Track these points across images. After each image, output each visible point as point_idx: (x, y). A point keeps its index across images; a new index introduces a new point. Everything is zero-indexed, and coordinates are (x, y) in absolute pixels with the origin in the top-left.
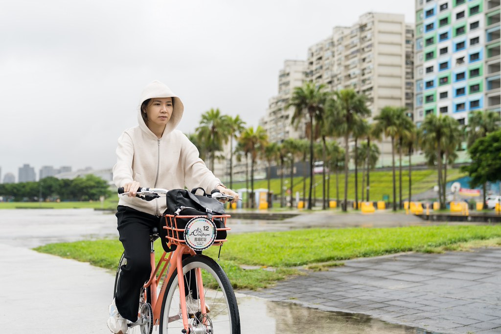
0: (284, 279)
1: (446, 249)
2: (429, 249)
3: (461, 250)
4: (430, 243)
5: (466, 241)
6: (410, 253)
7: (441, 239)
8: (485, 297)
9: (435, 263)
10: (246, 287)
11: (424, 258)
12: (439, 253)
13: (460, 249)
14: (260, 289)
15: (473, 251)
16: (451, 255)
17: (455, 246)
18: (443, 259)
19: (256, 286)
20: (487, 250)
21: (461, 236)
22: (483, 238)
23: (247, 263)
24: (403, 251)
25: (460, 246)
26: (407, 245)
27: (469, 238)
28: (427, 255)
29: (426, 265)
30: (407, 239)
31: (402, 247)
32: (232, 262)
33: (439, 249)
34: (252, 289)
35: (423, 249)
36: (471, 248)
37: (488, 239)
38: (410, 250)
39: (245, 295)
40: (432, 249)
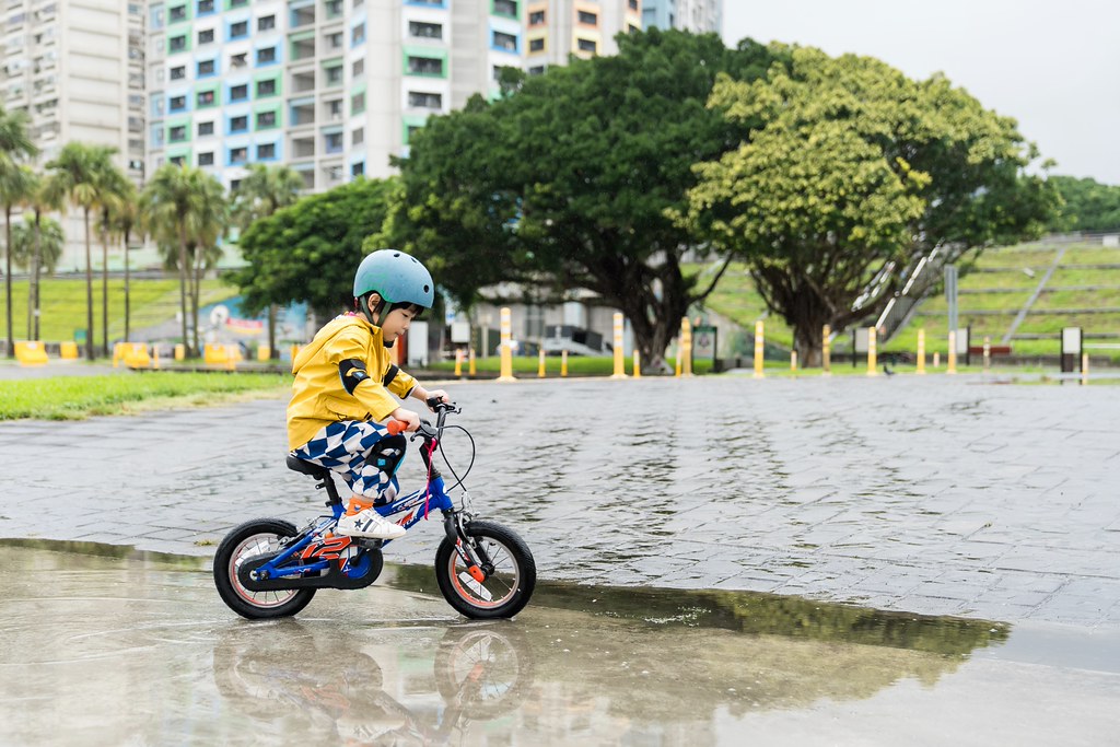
1: (95, 413)
2: (60, 412)
3: (122, 414)
4: (68, 404)
5: (140, 398)
6: (24, 421)
7: (92, 395)
8: (103, 483)
9: (57, 435)
11: (43, 428)
12: (77, 419)
13: (121, 411)
15: (142, 414)
16: (99, 421)
17: (109, 407)
20: (172, 413)
21: (132, 390)
22: (173, 394)
24: (11, 418)
25: (123, 408)
26: (23, 408)
27: (148, 394)
28: (54, 423)
29: (38, 439)
30: (24, 396)
31: (10, 411)
33: (82, 414)
35: (47, 414)
36: (144, 410)
37: (184, 395)
38: (26, 416)
40: (66, 413)
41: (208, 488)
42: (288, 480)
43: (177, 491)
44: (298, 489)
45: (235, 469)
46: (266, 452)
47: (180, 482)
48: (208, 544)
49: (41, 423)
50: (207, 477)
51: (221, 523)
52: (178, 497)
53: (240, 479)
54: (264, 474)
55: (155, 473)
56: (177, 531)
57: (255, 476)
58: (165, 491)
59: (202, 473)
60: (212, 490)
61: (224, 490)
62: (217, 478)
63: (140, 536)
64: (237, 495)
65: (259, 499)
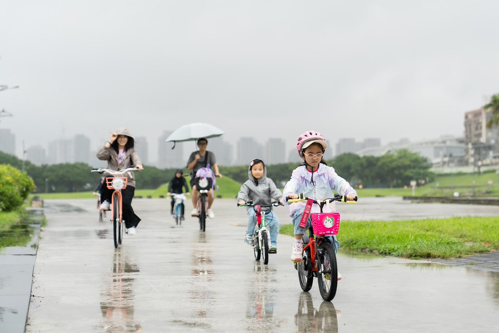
0: (489, 251)
10: (439, 256)
14: (453, 258)
19: (450, 256)
34: (443, 258)
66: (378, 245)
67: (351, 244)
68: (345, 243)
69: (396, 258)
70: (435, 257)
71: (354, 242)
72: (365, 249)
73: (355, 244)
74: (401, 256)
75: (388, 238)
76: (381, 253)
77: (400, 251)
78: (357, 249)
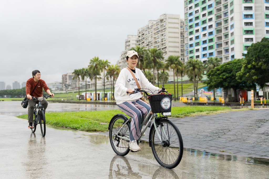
1: (185, 116)
2: (178, 116)
4: (179, 114)
5: (194, 112)
6: (170, 117)
7: (184, 111)
8: (192, 134)
9: (179, 121)
10: (100, 131)
11: (175, 119)
12: (182, 117)
13: (191, 116)
14: (106, 131)
15: (196, 116)
16: (186, 118)
17: (188, 114)
18: (182, 120)
19: (104, 130)
20: (202, 116)
21: (192, 111)
22: (201, 111)
23: (103, 122)
27: (196, 111)
28: (177, 118)
32: (96, 121)
33: (182, 116)
34: (102, 131)
35: (175, 116)
36: (195, 115)
37: (204, 112)
39: (99, 134)
40: (179, 116)
41: (217, 136)
42: (237, 134)
43: (210, 136)
44: (240, 137)
45: (222, 131)
46: (229, 127)
47: (210, 134)
48: (223, 151)
49: (174, 118)
50: (216, 133)
51: (224, 146)
52: (211, 138)
53: (225, 134)
54: (230, 133)
55: (204, 132)
56: (214, 147)
57: (228, 133)
58: (207, 136)
59: (215, 132)
60: (219, 137)
61: (222, 137)
62: (219, 134)
63: (206, 148)
64: (226, 138)
65: (231, 139)
66: (69, 125)
67: (57, 124)
68: (54, 124)
69: (81, 131)
70: (98, 131)
71: (58, 123)
72: (63, 126)
73: (58, 124)
74: (82, 130)
75: (71, 121)
76: (72, 129)
77: (81, 128)
78: (60, 127)
